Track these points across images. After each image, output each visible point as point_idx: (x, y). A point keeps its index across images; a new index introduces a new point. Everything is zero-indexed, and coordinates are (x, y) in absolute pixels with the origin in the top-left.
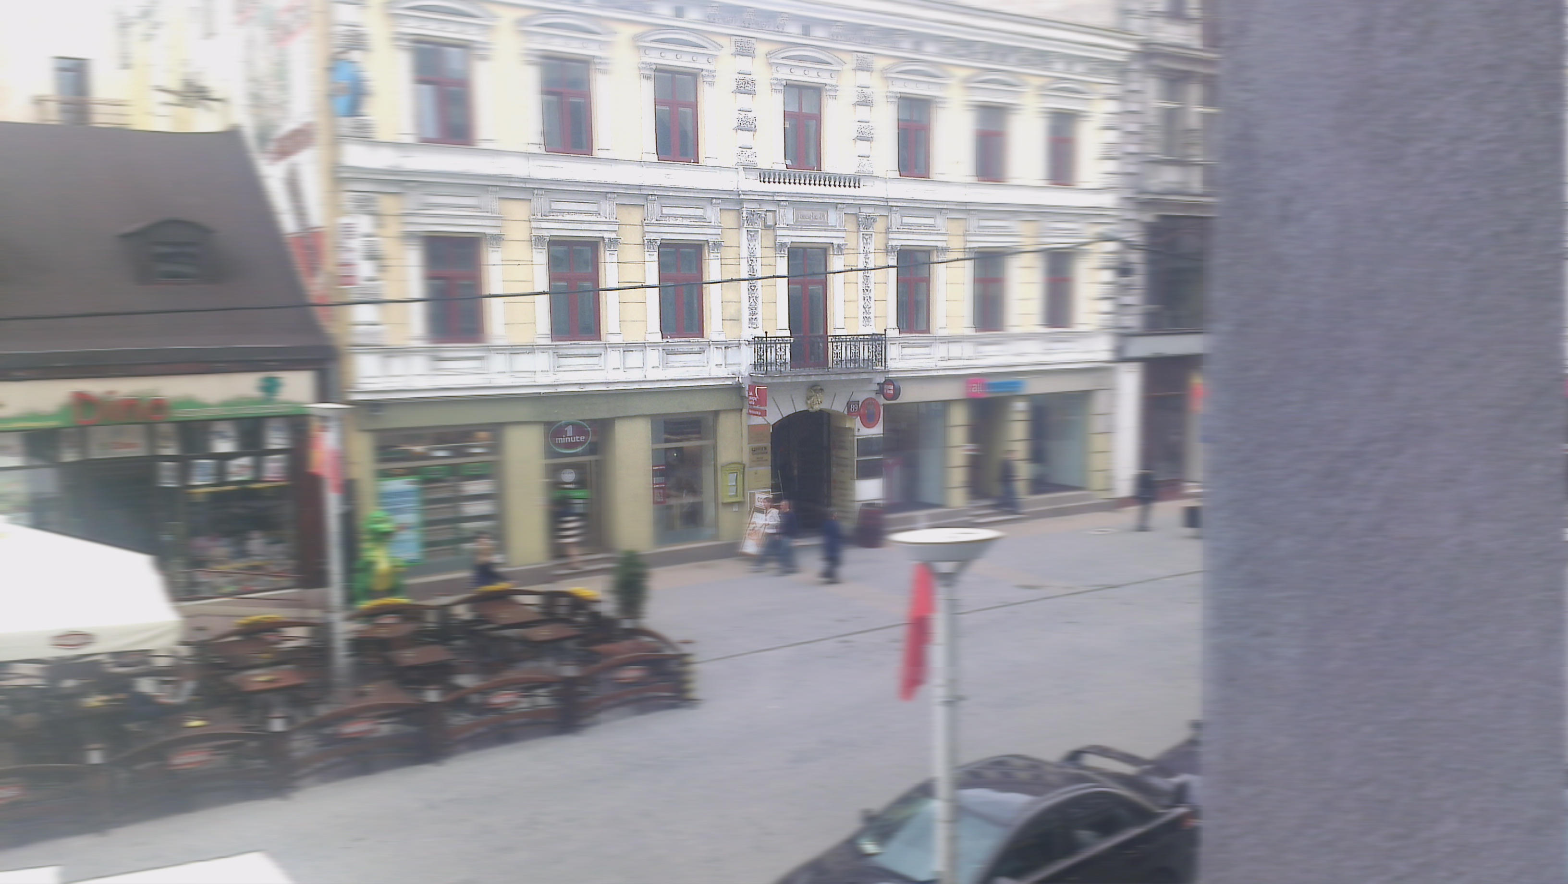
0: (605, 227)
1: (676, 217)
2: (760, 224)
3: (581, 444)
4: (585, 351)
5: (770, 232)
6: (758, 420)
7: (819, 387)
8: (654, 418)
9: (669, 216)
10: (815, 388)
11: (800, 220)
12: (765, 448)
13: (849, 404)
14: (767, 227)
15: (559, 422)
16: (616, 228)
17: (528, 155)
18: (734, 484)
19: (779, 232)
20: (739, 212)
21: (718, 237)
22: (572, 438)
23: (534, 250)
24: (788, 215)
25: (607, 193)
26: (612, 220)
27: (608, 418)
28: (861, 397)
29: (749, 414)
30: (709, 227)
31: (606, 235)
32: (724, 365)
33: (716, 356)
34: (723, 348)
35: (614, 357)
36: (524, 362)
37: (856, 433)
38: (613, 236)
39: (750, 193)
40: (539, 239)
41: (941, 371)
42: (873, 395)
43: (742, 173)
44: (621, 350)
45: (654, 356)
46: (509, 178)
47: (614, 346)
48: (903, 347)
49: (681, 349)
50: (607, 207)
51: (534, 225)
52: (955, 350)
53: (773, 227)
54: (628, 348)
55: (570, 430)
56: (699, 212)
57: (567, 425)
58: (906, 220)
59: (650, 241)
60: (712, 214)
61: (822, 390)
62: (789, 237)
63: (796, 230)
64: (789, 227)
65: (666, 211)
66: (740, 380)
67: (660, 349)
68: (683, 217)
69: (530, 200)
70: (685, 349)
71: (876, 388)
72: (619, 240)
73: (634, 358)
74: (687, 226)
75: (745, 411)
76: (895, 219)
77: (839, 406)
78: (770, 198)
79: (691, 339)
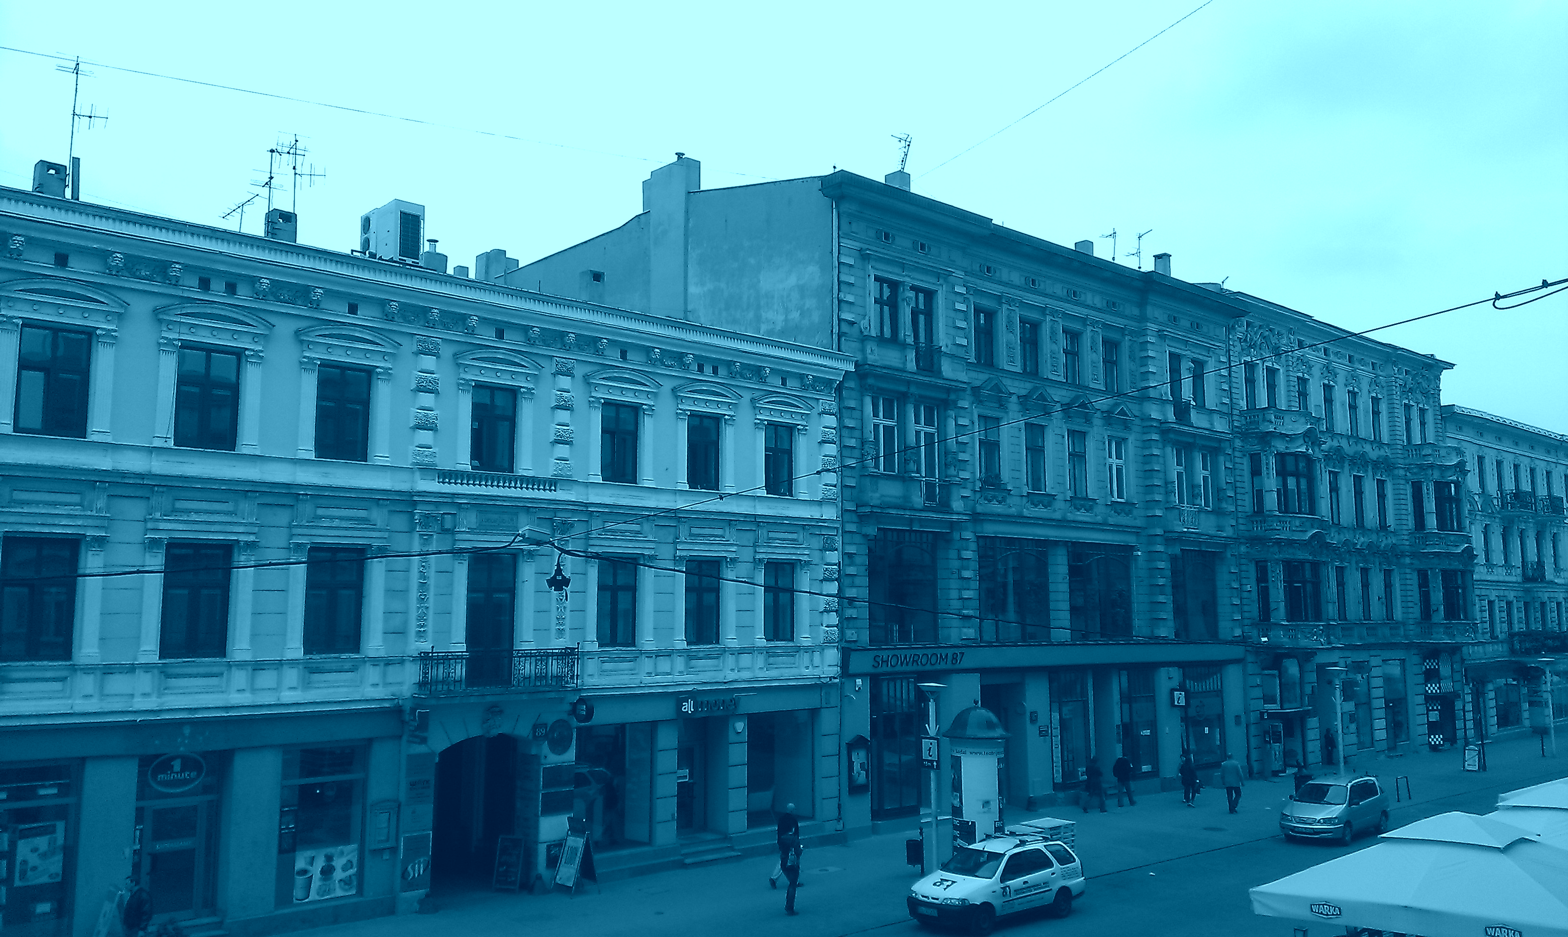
0: (241, 529)
1: (332, 518)
2: (436, 528)
3: (192, 781)
4: (201, 670)
5: (448, 537)
6: (421, 749)
7: (497, 709)
8: (286, 748)
9: (321, 517)
10: (494, 710)
11: (484, 523)
12: (427, 782)
13: (535, 727)
14: (444, 531)
15: (161, 755)
16: (256, 530)
17: (152, 450)
18: (385, 825)
19: (458, 537)
20: (412, 514)
21: (384, 541)
22: (179, 774)
23: (147, 555)
24: (470, 519)
25: (248, 491)
26: (250, 521)
27: (225, 751)
28: (550, 719)
29: (409, 742)
30: (373, 530)
31: (242, 538)
32: (381, 685)
33: (372, 674)
34: (382, 664)
35: (240, 678)
36: (118, 683)
37: (543, 761)
38: (252, 538)
39: (426, 494)
40: (154, 543)
41: (646, 688)
42: (565, 716)
43: (418, 475)
44: (250, 668)
45: (292, 676)
46: (124, 474)
47: (242, 665)
48: (603, 662)
49: (327, 666)
50: (245, 506)
51: (150, 525)
52: (664, 665)
53: (451, 532)
54: (258, 666)
55: (177, 765)
56: (362, 514)
57: (173, 758)
58: (609, 525)
59: (299, 545)
60: (378, 516)
61: (501, 712)
62: (469, 540)
63: (478, 533)
64: (472, 531)
65: (320, 512)
66: (400, 701)
67: (301, 667)
68: (341, 518)
69: (148, 498)
70: (334, 666)
71: (568, 707)
72: (259, 544)
73: (267, 678)
74: (346, 529)
75: (405, 738)
76: (596, 524)
77: (523, 730)
78: (449, 500)
79: (344, 656)
